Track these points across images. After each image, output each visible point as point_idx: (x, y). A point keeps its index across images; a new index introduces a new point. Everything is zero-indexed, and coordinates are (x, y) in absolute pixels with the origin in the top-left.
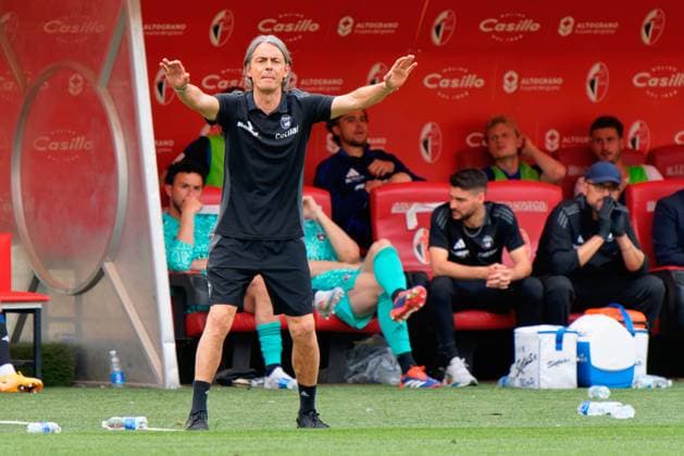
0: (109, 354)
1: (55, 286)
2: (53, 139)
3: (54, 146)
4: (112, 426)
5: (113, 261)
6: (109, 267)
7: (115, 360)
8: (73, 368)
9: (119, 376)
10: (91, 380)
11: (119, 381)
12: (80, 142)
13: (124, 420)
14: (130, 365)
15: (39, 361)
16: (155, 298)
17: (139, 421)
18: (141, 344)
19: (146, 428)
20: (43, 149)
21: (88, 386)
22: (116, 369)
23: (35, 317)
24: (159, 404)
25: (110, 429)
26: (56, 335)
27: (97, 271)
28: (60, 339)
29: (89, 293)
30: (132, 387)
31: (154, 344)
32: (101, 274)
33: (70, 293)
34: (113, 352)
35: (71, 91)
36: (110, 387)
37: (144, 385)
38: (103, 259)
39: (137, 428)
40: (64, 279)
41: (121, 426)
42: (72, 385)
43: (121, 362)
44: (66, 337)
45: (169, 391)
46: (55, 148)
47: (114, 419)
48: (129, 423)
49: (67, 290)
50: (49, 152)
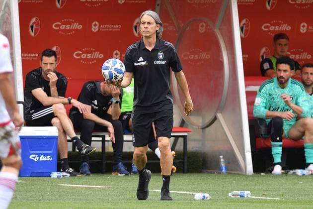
0: (220, 158)
1: (192, 124)
2: (191, 53)
3: (192, 57)
4: (233, 195)
5: (221, 113)
6: (219, 115)
7: (222, 160)
8: (201, 164)
9: (224, 168)
10: (209, 169)
11: (224, 170)
12: (204, 55)
13: (239, 192)
14: (229, 163)
15: (186, 160)
16: (242, 131)
17: (247, 193)
18: (235, 153)
19: (249, 196)
20: (187, 58)
21: (208, 173)
22: (223, 165)
23: (184, 140)
24: (248, 183)
25: (232, 196)
26: (193, 148)
27: (213, 118)
28: (195, 149)
29: (209, 128)
30: (231, 174)
31: (241, 153)
32: (215, 119)
33: (200, 127)
34: (221, 157)
35: (200, 31)
36: (220, 173)
37: (236, 172)
38: (217, 112)
39: (245, 197)
40: (197, 121)
41: (238, 195)
42: (200, 172)
43: (225, 162)
44: (197, 149)
45: (248, 176)
46: (192, 58)
47: (235, 192)
48: (241, 194)
49: (198, 126)
50: (189, 60)
